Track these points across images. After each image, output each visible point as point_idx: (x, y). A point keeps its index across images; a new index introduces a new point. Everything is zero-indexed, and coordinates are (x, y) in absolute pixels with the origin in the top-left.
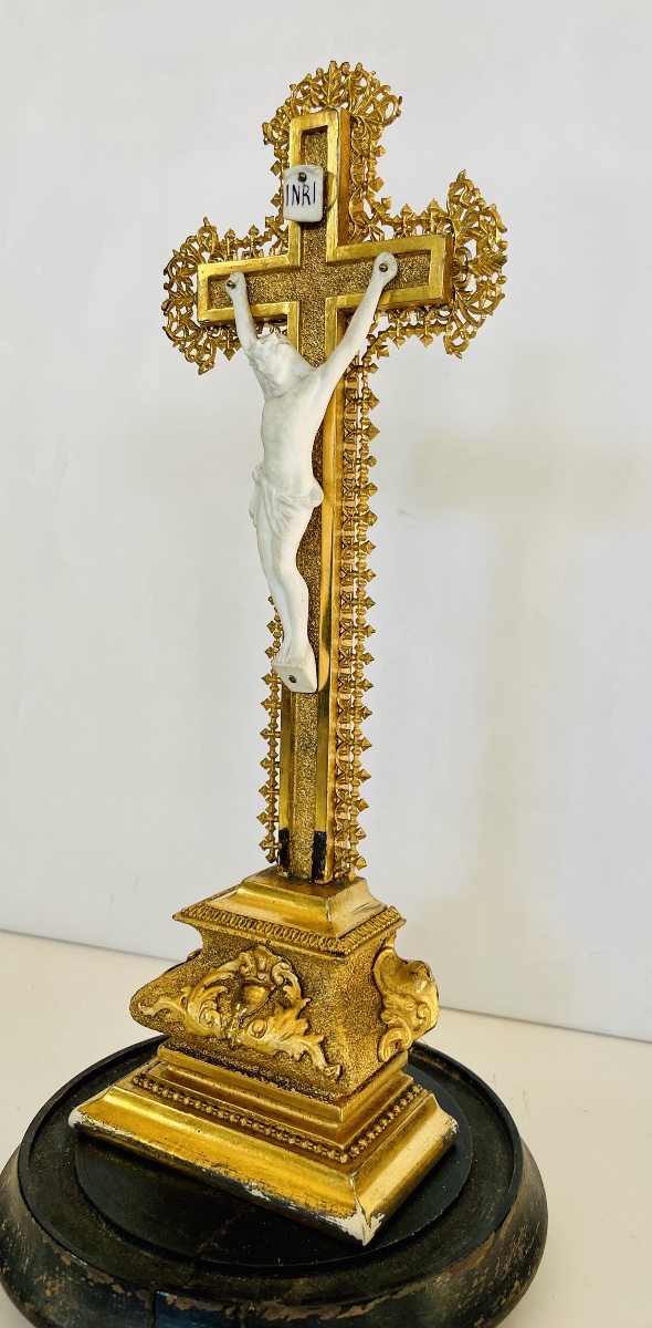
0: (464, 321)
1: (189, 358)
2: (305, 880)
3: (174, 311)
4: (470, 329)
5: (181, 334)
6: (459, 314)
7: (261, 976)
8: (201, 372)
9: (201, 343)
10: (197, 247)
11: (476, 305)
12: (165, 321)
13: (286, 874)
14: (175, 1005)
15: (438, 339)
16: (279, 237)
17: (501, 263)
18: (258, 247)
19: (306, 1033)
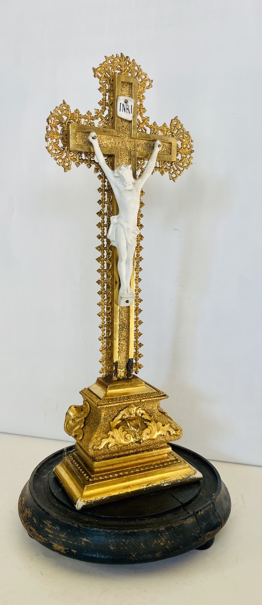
0: (176, 169)
1: (59, 164)
2: (124, 378)
3: (50, 140)
4: (179, 172)
5: (54, 151)
6: (174, 166)
7: (132, 416)
8: (65, 171)
10: (60, 113)
11: (181, 164)
12: (46, 144)
13: (115, 379)
14: (110, 440)
15: (166, 174)
16: (102, 120)
17: (192, 152)
18: (91, 121)
19: (163, 426)
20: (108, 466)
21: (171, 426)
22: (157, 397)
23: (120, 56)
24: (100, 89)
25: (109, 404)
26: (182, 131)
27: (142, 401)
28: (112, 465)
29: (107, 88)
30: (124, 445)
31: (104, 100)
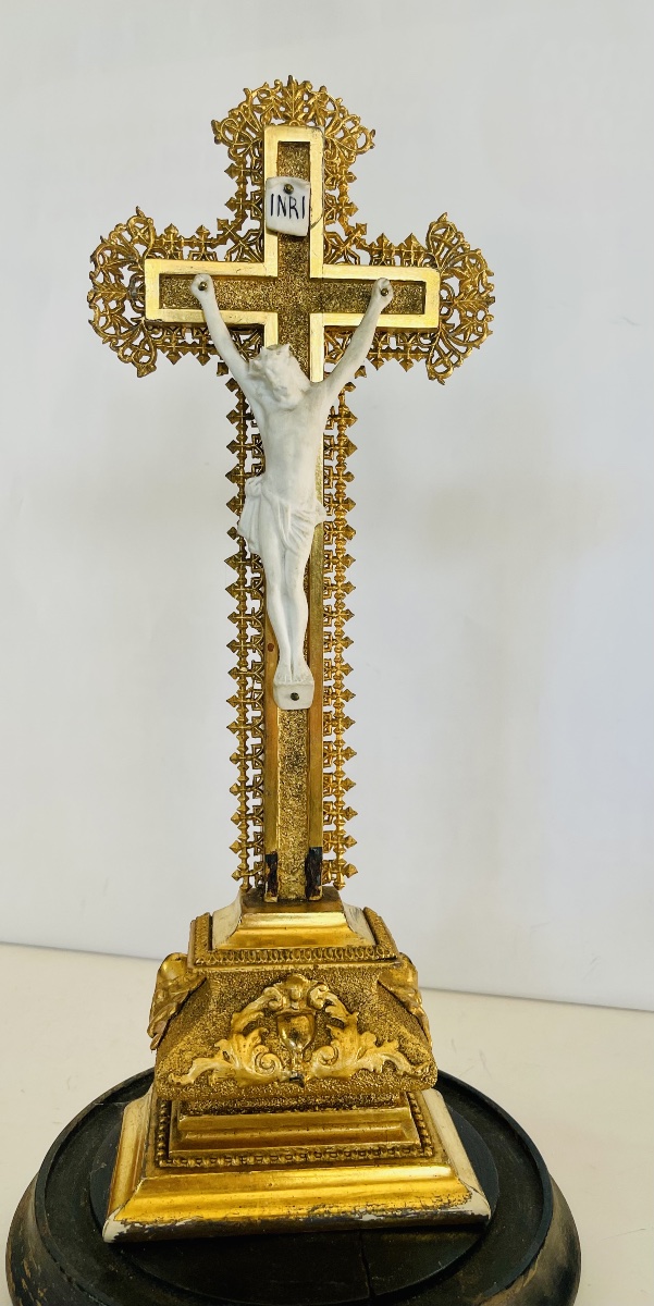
0: (446, 351)
1: (124, 358)
2: (298, 899)
3: (100, 303)
4: (454, 359)
5: (111, 330)
6: (441, 344)
7: (296, 1005)
8: (140, 375)
9: (137, 342)
10: (128, 238)
11: (461, 337)
12: (91, 314)
13: (275, 899)
14: (217, 1062)
15: (420, 366)
16: (236, 242)
17: (489, 303)
18: (209, 249)
19: (379, 1044)
20: (224, 1131)
21: (401, 1049)
22: (370, 961)
23: (285, 84)
24: (231, 171)
25: (227, 965)
26: (460, 250)
27: (320, 967)
28: (235, 1131)
29: (248, 166)
30: (256, 1083)
31: (242, 194)
